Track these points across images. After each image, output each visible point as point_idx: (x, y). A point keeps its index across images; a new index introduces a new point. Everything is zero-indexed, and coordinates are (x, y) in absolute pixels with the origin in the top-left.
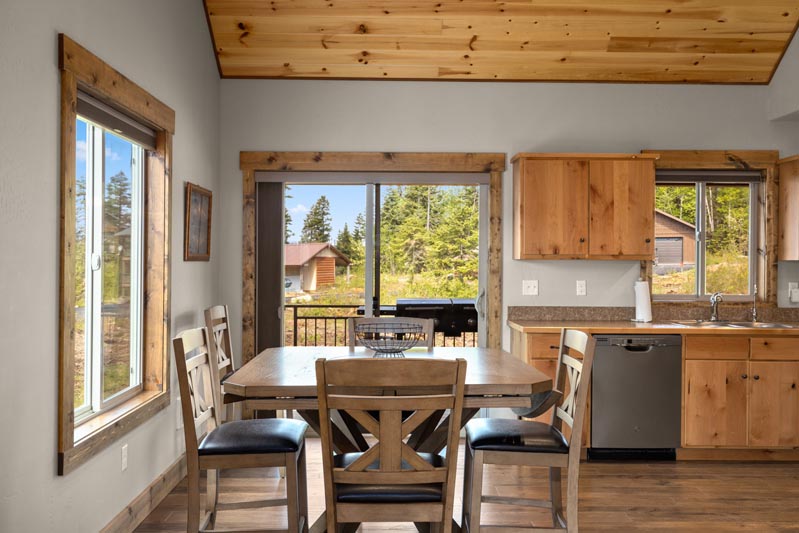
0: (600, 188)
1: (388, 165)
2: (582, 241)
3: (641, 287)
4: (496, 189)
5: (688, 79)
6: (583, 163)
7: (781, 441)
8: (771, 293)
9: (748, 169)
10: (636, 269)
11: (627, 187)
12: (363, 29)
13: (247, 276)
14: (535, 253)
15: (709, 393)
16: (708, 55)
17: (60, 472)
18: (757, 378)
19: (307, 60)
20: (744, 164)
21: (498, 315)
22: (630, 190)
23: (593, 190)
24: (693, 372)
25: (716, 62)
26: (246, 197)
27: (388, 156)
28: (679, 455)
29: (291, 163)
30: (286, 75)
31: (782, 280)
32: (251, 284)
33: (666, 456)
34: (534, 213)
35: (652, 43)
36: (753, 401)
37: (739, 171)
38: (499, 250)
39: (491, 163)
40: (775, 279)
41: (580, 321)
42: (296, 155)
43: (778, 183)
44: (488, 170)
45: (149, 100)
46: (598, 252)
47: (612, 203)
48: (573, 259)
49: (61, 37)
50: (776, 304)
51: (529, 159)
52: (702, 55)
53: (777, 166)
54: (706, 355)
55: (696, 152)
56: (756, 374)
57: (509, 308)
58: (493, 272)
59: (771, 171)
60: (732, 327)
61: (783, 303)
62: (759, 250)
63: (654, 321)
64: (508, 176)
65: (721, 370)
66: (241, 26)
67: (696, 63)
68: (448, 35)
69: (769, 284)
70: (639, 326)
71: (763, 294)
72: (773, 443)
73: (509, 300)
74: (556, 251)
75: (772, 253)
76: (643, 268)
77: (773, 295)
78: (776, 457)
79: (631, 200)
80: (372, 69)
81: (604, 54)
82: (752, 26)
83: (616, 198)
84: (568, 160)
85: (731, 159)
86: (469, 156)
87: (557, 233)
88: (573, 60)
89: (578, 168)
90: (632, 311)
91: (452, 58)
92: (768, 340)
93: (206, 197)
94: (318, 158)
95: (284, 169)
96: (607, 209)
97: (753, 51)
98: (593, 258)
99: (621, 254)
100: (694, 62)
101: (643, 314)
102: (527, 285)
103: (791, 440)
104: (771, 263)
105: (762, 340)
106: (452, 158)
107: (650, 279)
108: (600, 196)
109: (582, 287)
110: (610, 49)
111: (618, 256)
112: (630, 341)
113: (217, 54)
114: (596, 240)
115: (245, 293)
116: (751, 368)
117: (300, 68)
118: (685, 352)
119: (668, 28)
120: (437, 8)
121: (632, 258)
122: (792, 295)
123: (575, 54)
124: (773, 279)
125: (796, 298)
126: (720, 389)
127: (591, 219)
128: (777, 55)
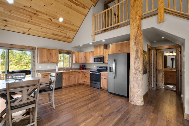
1: (11, 46)
2: (49, 60)
4: (34, 52)
5: (62, 41)
6: (49, 50)
9: (69, 52)
10: (56, 64)
12: (5, 20)
14: (41, 62)
15: (66, 79)
16: (65, 38)
21: (35, 72)
22: (56, 54)
23: (50, 53)
24: (64, 77)
25: (66, 39)
27: (11, 45)
28: (62, 88)
31: (73, 65)
33: (61, 88)
34: (41, 56)
35: (58, 35)
36: (70, 79)
37: (68, 52)
38: (35, 62)
39: (33, 48)
43: (72, 54)
44: (33, 49)
46: (51, 62)
48: (47, 63)
51: (40, 48)
53: (72, 52)
54: (65, 75)
55: (63, 50)
57: (37, 70)
58: (34, 65)
60: (68, 71)
61: (73, 68)
62: (70, 62)
63: (58, 71)
64: (36, 50)
65: (67, 76)
68: (25, 26)
70: (56, 72)
71: (71, 67)
72: (72, 84)
73: (37, 69)
74: (45, 62)
76: (57, 64)
77: (72, 67)
78: (73, 85)
79: (56, 55)
80: (7, 28)
81: (52, 35)
82: (70, 36)
83: (54, 55)
84: (47, 49)
86: (29, 47)
87: (45, 59)
88: (47, 35)
89: (48, 50)
90: (55, 70)
91: (26, 30)
96: (52, 56)
97: (70, 39)
98: (50, 63)
100: (63, 39)
101: (57, 70)
102: (40, 67)
103: (74, 83)
105: (71, 72)
106: (26, 47)
107: (58, 66)
109: (48, 67)
110: (53, 35)
111: (54, 63)
114: (51, 60)
116: (70, 76)
118: (63, 75)
119: (60, 34)
120: (23, 21)
121: (55, 63)
122: (73, 67)
123: (47, 34)
124: (72, 65)
125: (74, 67)
126: (67, 78)
127: (50, 57)
128: (72, 40)
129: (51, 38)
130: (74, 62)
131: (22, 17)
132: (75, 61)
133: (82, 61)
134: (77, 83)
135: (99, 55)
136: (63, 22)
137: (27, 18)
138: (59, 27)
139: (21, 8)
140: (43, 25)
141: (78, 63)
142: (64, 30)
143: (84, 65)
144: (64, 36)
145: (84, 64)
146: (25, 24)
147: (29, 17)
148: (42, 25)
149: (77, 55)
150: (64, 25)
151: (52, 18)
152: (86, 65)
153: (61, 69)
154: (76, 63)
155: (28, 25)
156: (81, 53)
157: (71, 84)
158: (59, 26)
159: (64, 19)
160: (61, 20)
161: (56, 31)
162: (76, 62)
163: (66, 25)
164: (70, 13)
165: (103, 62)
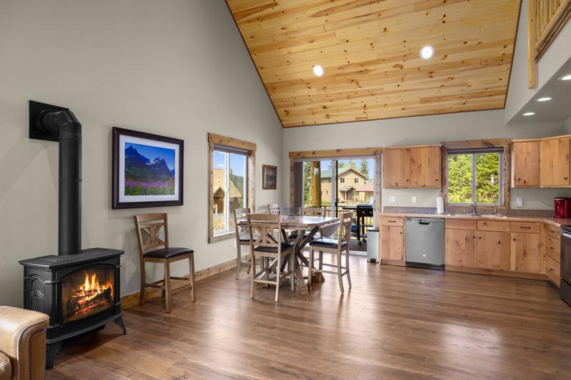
0: (415, 159)
1: (338, 154)
2: (408, 181)
3: (440, 199)
4: (378, 161)
5: (463, 110)
6: (408, 150)
7: (493, 266)
8: (507, 202)
9: (493, 147)
10: (437, 192)
11: (427, 159)
13: (291, 194)
14: (390, 187)
15: (457, 243)
16: (469, 100)
17: (209, 242)
18: (480, 238)
19: (309, 119)
20: (492, 145)
21: (380, 210)
23: (412, 160)
25: (474, 102)
26: (291, 168)
27: (338, 151)
28: (447, 268)
29: (305, 155)
30: (304, 125)
31: (514, 196)
32: (293, 197)
35: (439, 99)
36: (478, 247)
37: (489, 147)
38: (380, 185)
39: (377, 151)
40: (509, 196)
41: (413, 213)
42: (307, 152)
43: (510, 153)
44: (375, 154)
45: (243, 143)
46: (415, 185)
47: (421, 165)
48: (404, 188)
49: (209, 134)
50: (510, 208)
51: (387, 149)
52: (466, 100)
53: (509, 145)
55: (467, 141)
56: (480, 236)
57: (384, 207)
58: (378, 193)
59: (506, 147)
61: (513, 207)
65: (463, 234)
66: (286, 111)
67: (464, 104)
68: (354, 106)
69: (505, 198)
71: (501, 205)
72: (490, 267)
73: (384, 204)
74: (397, 185)
75: (507, 184)
76: (442, 191)
77: (508, 204)
78: (493, 274)
79: (429, 164)
80: (331, 120)
81: (420, 105)
82: (486, 86)
83: (423, 163)
84: (401, 149)
85: (485, 143)
86: (368, 149)
87: (397, 178)
88: (407, 109)
89: (406, 152)
91: (360, 114)
92: (486, 222)
93: (274, 169)
94: (314, 153)
95: (303, 157)
96: (419, 168)
97: (491, 96)
98: (413, 187)
99: (425, 186)
101: (440, 210)
102: (392, 198)
103: (498, 266)
104: (508, 189)
105: (484, 222)
106: (361, 150)
108: (415, 163)
110: (421, 102)
112: (421, 220)
113: (281, 121)
114: (414, 180)
115: (291, 200)
116: (478, 234)
117: (308, 122)
119: (445, 92)
120: (349, 97)
123: (407, 106)
124: (507, 196)
125: (520, 205)
126: (462, 241)
127: (411, 172)
128: (504, 96)
131: (344, 91)
132: (517, 179)
136: (436, 54)
137: (352, 88)
138: (432, 75)
139: (336, 75)
140: (387, 88)
142: (451, 77)
144: (462, 93)
146: (352, 100)
147: (354, 84)
148: (385, 90)
149: (528, 153)
150: (443, 61)
151: (401, 63)
153: (458, 207)
154: (522, 186)
155: (358, 102)
156: (547, 142)
158: (432, 72)
159: (434, 46)
160: (427, 52)
161: (428, 88)
162: (521, 183)
163: (450, 58)
164: (445, 19)
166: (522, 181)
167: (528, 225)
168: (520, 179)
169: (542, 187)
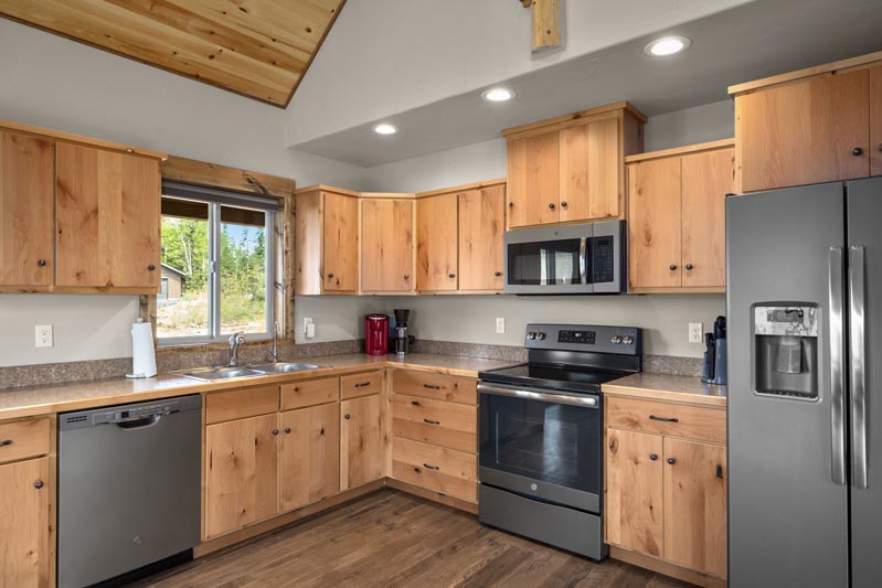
0: (74, 186)
2: (42, 264)
3: (141, 331)
5: (201, 75)
6: (44, 143)
7: (310, 495)
8: (289, 330)
9: (266, 195)
10: (132, 306)
11: (119, 192)
15: (236, 462)
16: (225, 50)
18: (288, 431)
20: (263, 188)
22: (124, 195)
23: (61, 188)
24: (216, 439)
25: (234, 63)
28: (198, 553)
31: (298, 316)
35: (155, 5)
36: (283, 458)
37: (258, 196)
40: (293, 314)
41: (41, 386)
43: (294, 214)
46: (72, 281)
47: (96, 212)
48: (25, 292)
50: (293, 341)
52: (220, 48)
53: (294, 196)
54: (232, 414)
55: (210, 165)
56: (287, 426)
59: (288, 200)
60: (260, 375)
61: (300, 340)
62: (276, 284)
63: (158, 378)
65: (251, 428)
67: (212, 57)
69: (287, 319)
70: (138, 387)
71: (281, 331)
72: (304, 499)
75: (289, 287)
76: (143, 305)
77: (291, 331)
79: (125, 210)
82: (276, 32)
83: (102, 205)
84: (13, 135)
85: (250, 181)
89: (34, 148)
90: (128, 363)
92: (298, 385)
96: (87, 219)
97: (274, 63)
98: (63, 290)
99: (110, 285)
100: (210, 54)
101: (144, 364)
103: (320, 492)
104: (289, 298)
105: (293, 386)
107: (154, 319)
108: (75, 199)
109: (44, 334)
111: (106, 288)
112: (125, 415)
114: (68, 264)
116: (282, 420)
118: (208, 415)
121: (125, 292)
122: (308, 330)
124: (291, 315)
125: (311, 333)
126: (248, 451)
127: (58, 231)
128: (296, 77)
129: (79, 32)
130: (312, 284)
132: (326, 275)
133: (384, 277)
134: (344, 486)
135: (564, 215)
141: (348, 295)
143: (403, 317)
144: (220, 19)
145: (402, 306)
149: (342, 219)
152: (415, 312)
153: (190, 350)
154: (334, 290)
156: (373, 202)
157: (289, 506)
162: (332, 285)
165: (614, 286)
166: (334, 280)
167: (363, 378)
168: (331, 276)
169: (360, 293)
